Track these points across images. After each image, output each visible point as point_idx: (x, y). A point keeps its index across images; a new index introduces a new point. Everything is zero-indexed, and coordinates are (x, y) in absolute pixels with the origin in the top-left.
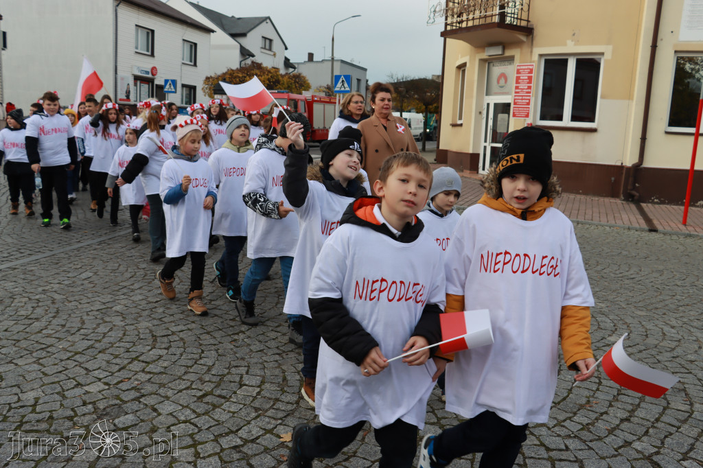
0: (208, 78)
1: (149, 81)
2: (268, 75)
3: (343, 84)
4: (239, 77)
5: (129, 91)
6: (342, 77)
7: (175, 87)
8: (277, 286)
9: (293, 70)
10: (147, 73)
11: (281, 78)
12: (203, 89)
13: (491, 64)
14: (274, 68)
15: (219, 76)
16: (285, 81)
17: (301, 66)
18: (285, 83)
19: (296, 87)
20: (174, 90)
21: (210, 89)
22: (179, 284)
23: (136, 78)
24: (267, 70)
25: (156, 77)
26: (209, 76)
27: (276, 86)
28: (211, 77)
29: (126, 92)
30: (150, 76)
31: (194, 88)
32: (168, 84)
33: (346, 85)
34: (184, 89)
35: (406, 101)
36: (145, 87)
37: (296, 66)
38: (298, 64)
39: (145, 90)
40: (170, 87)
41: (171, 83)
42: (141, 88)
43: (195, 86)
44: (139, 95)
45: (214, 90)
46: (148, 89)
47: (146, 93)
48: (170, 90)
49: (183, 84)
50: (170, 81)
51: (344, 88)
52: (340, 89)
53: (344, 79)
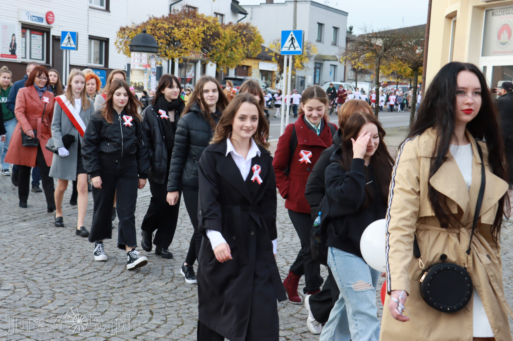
0: (123, 30)
1: (44, 31)
2: (203, 26)
3: (292, 43)
4: (165, 29)
5: (15, 44)
6: (292, 33)
7: (76, 42)
8: (141, 299)
9: (244, 16)
10: (41, 19)
11: (221, 31)
13: (490, 13)
14: (216, 14)
15: (138, 27)
16: (226, 33)
17: (255, 9)
18: (228, 37)
20: (74, 46)
21: (125, 45)
22: (26, 296)
23: (25, 27)
24: (202, 19)
25: (52, 25)
26: (124, 27)
27: (214, 40)
28: (127, 27)
29: (11, 46)
30: (44, 24)
31: (107, 41)
32: (67, 37)
33: (296, 44)
34: (93, 41)
35: (384, 61)
36: (37, 40)
37: (248, 10)
38: (252, 7)
39: (38, 43)
40: (69, 41)
41: (70, 36)
42: (32, 40)
43: (108, 39)
44: (28, 49)
45: (130, 46)
46: (41, 42)
47: (39, 47)
48: (69, 46)
49: (89, 35)
50: (69, 33)
51: (293, 48)
52: (289, 49)
53: (294, 36)
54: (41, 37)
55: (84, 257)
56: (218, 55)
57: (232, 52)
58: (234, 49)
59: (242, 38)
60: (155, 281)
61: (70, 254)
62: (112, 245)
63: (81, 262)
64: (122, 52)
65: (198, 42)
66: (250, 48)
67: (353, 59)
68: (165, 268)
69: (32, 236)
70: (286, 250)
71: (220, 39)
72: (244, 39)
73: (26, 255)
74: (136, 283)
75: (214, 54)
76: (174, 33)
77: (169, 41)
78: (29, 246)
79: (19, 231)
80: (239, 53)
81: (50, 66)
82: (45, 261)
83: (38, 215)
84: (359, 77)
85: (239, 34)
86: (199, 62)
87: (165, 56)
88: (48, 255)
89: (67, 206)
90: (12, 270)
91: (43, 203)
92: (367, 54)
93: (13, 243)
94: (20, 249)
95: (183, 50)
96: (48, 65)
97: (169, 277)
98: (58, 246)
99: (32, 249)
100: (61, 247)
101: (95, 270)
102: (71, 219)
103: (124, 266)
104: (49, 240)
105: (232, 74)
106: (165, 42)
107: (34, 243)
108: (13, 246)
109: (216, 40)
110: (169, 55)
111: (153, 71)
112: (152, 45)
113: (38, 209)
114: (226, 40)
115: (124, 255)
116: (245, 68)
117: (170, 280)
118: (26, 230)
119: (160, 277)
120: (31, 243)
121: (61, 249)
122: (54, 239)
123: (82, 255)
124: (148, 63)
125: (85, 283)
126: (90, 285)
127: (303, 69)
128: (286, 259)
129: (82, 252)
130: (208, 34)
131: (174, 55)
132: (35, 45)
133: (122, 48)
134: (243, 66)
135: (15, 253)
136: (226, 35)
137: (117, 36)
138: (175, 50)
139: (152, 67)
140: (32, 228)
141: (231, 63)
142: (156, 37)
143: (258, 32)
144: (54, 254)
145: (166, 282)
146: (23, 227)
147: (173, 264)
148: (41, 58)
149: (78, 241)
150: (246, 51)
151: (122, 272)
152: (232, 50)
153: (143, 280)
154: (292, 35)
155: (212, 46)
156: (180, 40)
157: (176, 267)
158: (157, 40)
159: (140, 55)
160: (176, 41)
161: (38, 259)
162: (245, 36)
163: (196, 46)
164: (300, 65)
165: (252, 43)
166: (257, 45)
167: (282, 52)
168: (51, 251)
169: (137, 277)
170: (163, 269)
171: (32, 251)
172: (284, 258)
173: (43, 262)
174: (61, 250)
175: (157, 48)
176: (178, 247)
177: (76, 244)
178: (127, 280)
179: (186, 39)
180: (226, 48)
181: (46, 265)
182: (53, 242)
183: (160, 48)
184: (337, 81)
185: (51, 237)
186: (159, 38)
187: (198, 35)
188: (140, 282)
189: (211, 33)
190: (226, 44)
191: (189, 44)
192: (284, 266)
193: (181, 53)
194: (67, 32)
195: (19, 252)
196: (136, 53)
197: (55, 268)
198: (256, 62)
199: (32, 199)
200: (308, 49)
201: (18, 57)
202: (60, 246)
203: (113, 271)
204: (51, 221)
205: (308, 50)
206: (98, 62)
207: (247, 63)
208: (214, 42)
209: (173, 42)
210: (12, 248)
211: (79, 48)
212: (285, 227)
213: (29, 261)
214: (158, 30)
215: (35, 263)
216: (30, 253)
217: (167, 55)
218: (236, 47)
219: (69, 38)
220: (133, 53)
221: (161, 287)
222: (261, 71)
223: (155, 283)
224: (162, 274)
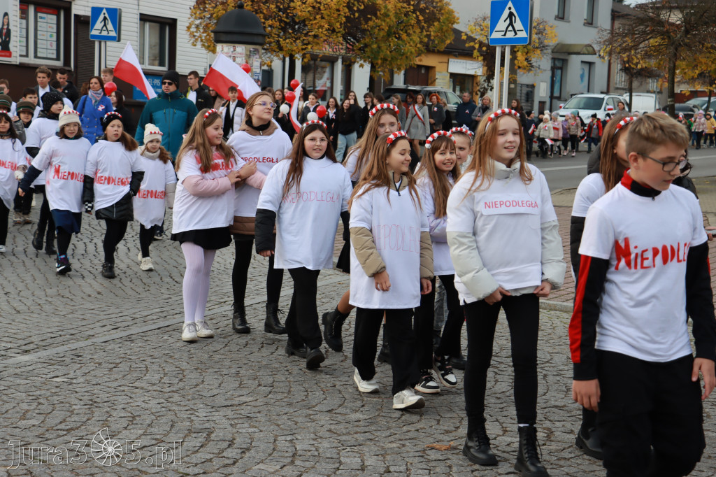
0: (201, 3)
1: (60, 7)
3: (511, 24)
5: (9, 31)
7: (118, 28)
11: (379, 2)
12: (189, 28)
16: (390, 6)
18: (392, 14)
19: (418, 21)
20: (113, 34)
21: (206, 28)
27: (367, 20)
31: (172, 23)
32: (101, 17)
33: (518, 25)
34: (147, 25)
35: (684, 53)
36: (48, 23)
39: (49, 30)
40: (105, 25)
41: (107, 15)
42: (39, 24)
43: (175, 21)
44: (33, 41)
45: (215, 32)
46: (55, 26)
47: (51, 36)
48: (104, 33)
49: (141, 14)
50: (104, 11)
51: (513, 33)
52: (505, 35)
53: (513, 10)
54: (54, 17)
55: (134, 417)
56: (375, 46)
57: (400, 42)
58: (404, 36)
59: (417, 17)
60: (262, 462)
61: (107, 412)
62: (183, 396)
63: (128, 428)
64: (199, 44)
65: (338, 25)
66: (432, 33)
67: (625, 50)
68: (279, 438)
69: (40, 379)
70: (502, 406)
71: (377, 18)
72: (421, 18)
73: (30, 413)
74: (226, 466)
75: (366, 46)
76: (295, 8)
77: (285, 22)
78: (34, 397)
79: (18, 371)
80: (411, 43)
81: (70, 71)
82: (62, 426)
83: (51, 341)
84: (635, 84)
85: (412, 8)
86: (340, 61)
87: (277, 50)
88: (69, 414)
89: (102, 325)
90: (3, 443)
91: (58, 320)
92: (651, 41)
93: (5, 392)
94: (18, 404)
95: (310, 39)
96: (67, 68)
97: (287, 455)
98: (86, 398)
99: (40, 404)
100: (91, 400)
101: (154, 442)
102: (110, 347)
103: (205, 435)
104: (70, 386)
105: (399, 81)
106: (278, 23)
107: (43, 392)
108: (5, 398)
109: (370, 19)
110: (285, 49)
111: (257, 78)
112: (255, 31)
113: (50, 330)
114: (388, 20)
115: (205, 415)
116: (423, 71)
117: (289, 460)
118: (31, 368)
119: (270, 455)
120: (38, 393)
121: (93, 403)
122: (79, 385)
123: (130, 415)
124: (247, 63)
125: (134, 467)
126: (143, 469)
127: (530, 70)
128: (501, 424)
129: (129, 410)
130: (355, 8)
131: (295, 48)
132: (45, 33)
133: (200, 37)
134: (420, 67)
135: (10, 412)
136: (388, 10)
137: (192, 15)
138: (296, 39)
139: (254, 70)
140: (39, 366)
141: (399, 62)
142: (262, 15)
143: (448, 4)
144: (81, 411)
145: (282, 464)
146: (23, 364)
147: (294, 431)
148: (54, 56)
149: (122, 388)
150: (426, 40)
151: (202, 446)
152: (399, 38)
153: (240, 461)
154: (510, 8)
155: (364, 31)
156: (304, 21)
157: (299, 437)
158: (263, 20)
159: (232, 50)
160: (297, 23)
161: (51, 421)
162: (422, 11)
163: (334, 31)
164: (526, 63)
165: (436, 24)
166: (445, 28)
167: (491, 39)
168: (74, 407)
169: (230, 455)
170: (275, 441)
171: (40, 407)
172: (497, 421)
173: (59, 427)
174: (91, 405)
175: (264, 36)
176: (303, 400)
177: (118, 393)
178: (210, 460)
179: (315, 19)
180: (389, 34)
181: (65, 433)
182: (77, 390)
183: (269, 35)
184: (593, 93)
185: (74, 381)
186: (266, 19)
187: (338, 10)
188: (234, 463)
189: (362, 7)
190: (390, 27)
191: (322, 27)
192: (498, 436)
193: (307, 44)
194: (102, 9)
195: (17, 408)
196: (224, 45)
197: (81, 438)
198: (444, 59)
199: (40, 312)
200: (540, 32)
201: (14, 54)
202: (89, 398)
203: (185, 444)
204: (73, 352)
205: (540, 36)
206: (157, 62)
207: (428, 61)
208: (366, 23)
209: (293, 26)
210: (3, 401)
211: (122, 37)
212: (500, 363)
213: (34, 426)
214: (263, 3)
215: (45, 429)
216: (37, 411)
217: (281, 49)
218: (406, 32)
219: (105, 19)
220: (219, 47)
221: (273, 473)
222: (453, 75)
223: (261, 466)
224: (274, 449)
